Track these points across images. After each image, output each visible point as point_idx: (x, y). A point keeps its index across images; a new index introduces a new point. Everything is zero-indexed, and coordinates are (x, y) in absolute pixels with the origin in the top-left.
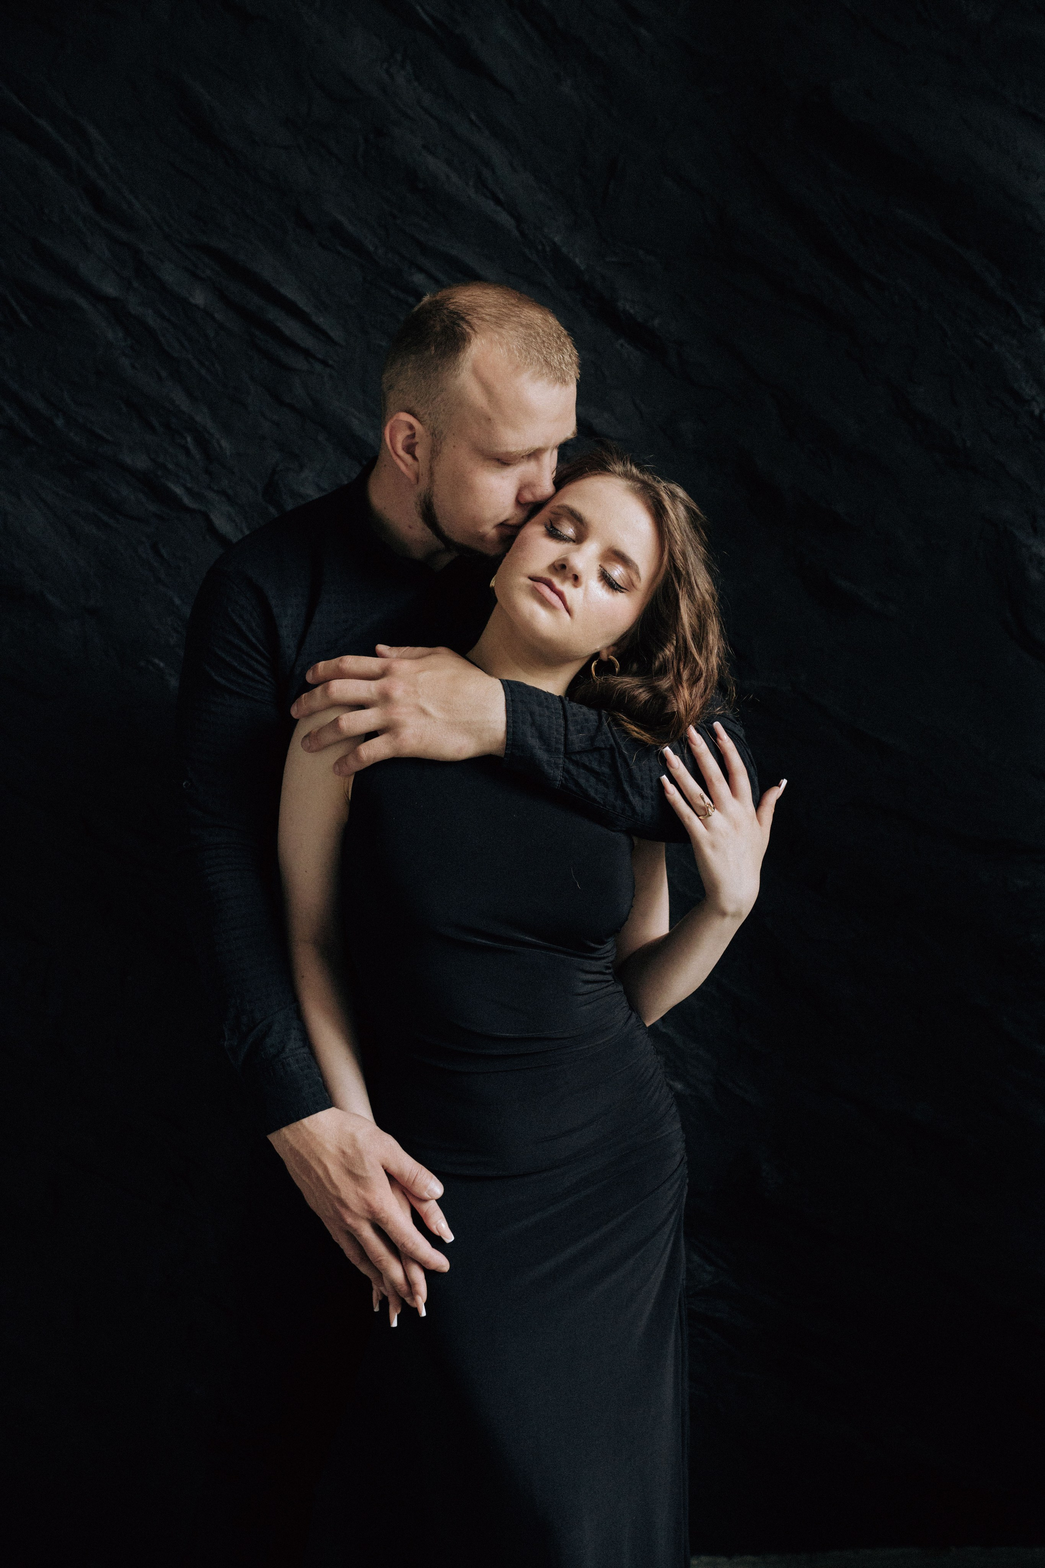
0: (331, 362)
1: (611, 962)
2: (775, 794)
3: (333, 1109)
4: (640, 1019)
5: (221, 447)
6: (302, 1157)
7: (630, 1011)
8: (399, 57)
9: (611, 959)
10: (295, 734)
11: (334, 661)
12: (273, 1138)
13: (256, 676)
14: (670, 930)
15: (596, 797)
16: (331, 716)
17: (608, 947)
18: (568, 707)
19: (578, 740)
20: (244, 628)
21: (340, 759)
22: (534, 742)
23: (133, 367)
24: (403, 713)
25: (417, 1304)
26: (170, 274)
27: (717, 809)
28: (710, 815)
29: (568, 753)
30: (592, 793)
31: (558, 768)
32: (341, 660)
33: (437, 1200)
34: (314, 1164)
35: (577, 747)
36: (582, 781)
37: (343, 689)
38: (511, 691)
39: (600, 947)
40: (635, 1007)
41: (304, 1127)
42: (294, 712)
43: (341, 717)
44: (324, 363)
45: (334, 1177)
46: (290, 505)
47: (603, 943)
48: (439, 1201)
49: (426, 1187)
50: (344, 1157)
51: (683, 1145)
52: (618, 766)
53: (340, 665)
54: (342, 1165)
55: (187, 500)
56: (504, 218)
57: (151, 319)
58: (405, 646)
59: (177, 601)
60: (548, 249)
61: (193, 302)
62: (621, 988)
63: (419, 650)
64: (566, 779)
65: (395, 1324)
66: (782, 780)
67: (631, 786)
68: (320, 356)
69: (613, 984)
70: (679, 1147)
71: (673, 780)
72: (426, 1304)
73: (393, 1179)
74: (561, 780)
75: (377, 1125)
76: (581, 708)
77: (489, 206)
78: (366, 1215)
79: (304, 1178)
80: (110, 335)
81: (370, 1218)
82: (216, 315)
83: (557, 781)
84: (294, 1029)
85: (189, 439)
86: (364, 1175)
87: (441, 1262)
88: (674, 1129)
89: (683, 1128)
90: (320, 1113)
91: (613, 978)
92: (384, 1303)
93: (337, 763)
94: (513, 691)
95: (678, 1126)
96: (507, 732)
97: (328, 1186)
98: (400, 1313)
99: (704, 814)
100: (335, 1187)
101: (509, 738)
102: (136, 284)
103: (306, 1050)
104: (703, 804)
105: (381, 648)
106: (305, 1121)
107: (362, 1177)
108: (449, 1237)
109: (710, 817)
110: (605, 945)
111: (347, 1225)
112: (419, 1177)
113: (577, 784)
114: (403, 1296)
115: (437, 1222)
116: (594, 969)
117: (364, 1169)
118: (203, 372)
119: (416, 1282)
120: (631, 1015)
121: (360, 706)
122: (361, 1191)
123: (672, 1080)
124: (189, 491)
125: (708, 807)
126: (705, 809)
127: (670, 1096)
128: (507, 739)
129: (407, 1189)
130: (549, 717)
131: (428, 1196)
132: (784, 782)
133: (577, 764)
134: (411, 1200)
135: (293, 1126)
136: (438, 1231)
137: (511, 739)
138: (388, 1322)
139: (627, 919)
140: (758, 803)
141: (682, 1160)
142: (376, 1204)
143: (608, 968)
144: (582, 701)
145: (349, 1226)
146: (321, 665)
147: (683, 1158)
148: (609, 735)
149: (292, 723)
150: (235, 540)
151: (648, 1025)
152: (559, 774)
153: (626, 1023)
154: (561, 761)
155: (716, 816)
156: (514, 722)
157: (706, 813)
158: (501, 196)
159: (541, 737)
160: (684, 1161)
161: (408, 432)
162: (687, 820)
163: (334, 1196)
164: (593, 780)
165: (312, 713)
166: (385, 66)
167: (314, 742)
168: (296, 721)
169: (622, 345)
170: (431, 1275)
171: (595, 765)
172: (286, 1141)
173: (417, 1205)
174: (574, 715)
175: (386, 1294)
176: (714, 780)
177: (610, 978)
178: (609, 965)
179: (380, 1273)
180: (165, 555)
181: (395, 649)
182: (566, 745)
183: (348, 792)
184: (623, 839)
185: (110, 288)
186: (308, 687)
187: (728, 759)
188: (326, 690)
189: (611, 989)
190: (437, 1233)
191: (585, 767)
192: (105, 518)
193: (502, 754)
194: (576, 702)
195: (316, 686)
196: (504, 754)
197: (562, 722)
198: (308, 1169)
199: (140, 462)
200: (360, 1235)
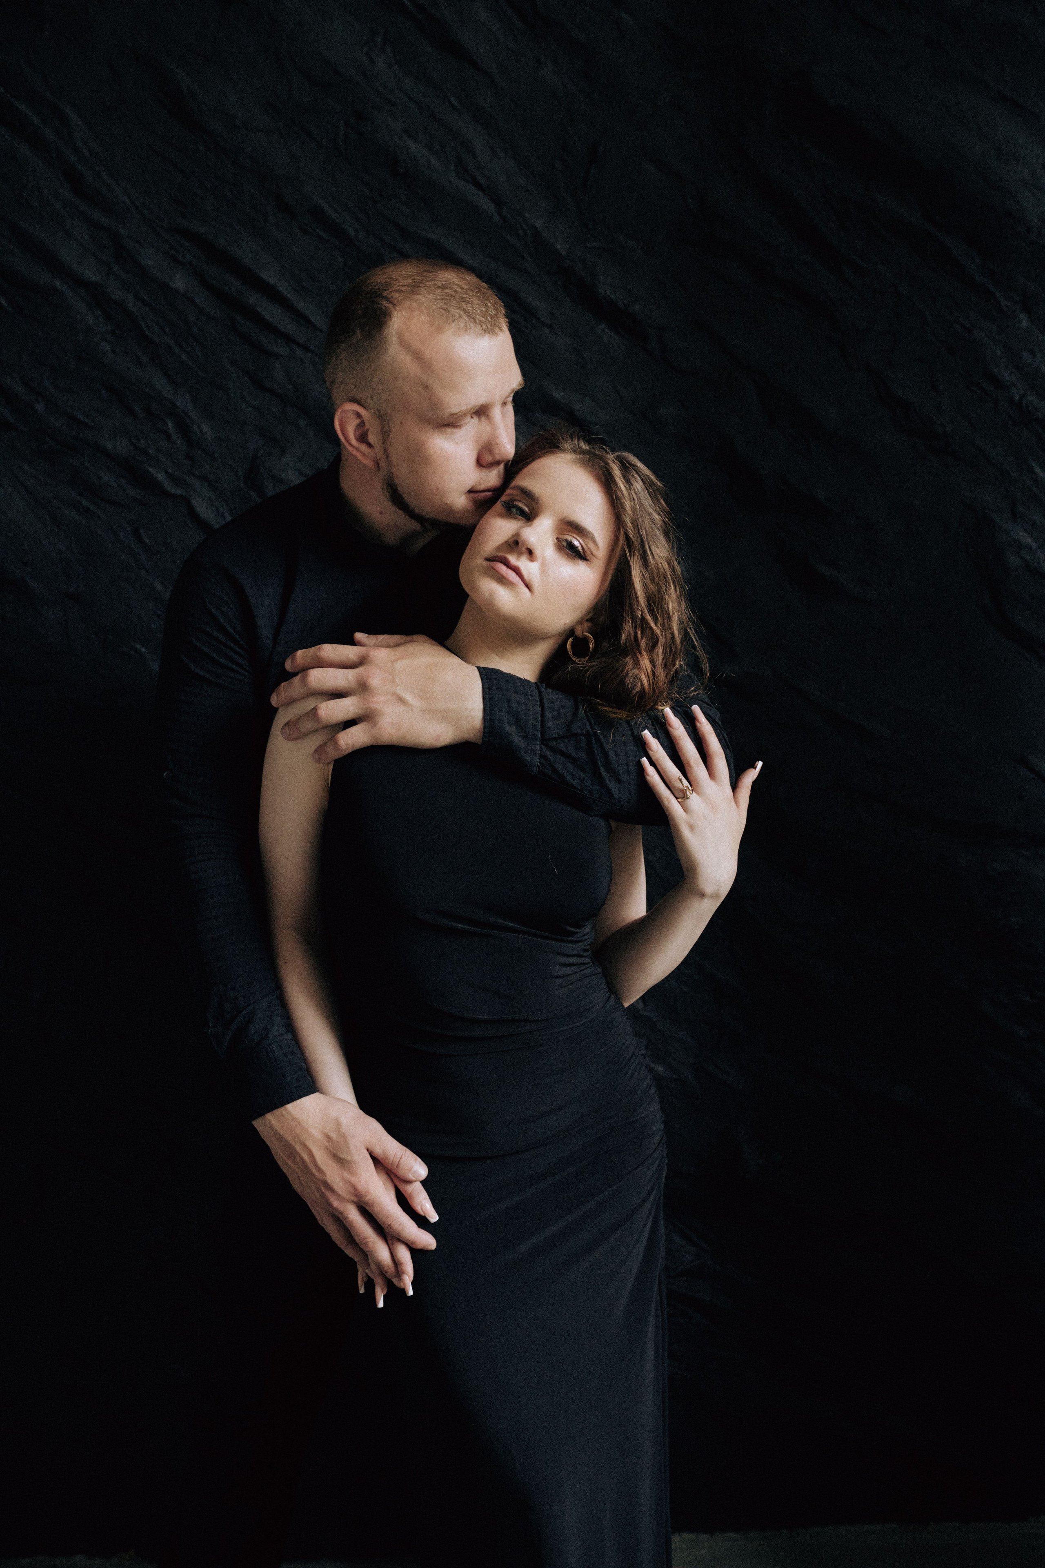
0: (312, 347)
1: (590, 945)
2: (751, 776)
3: (317, 1095)
4: (619, 1001)
5: (201, 432)
6: (287, 1142)
7: (609, 993)
8: (378, 40)
9: (589, 942)
10: (275, 722)
11: (312, 650)
12: (257, 1124)
13: (234, 666)
14: (647, 913)
15: (574, 783)
16: (309, 704)
17: (586, 930)
18: (544, 694)
19: (554, 726)
20: (221, 619)
21: (319, 747)
22: (511, 730)
23: (114, 351)
24: (381, 702)
25: (404, 1283)
26: (150, 258)
27: (695, 791)
28: (688, 798)
29: (545, 740)
30: (569, 778)
31: (535, 754)
32: (319, 649)
33: (422, 1182)
34: (298, 1148)
35: (554, 733)
36: (559, 767)
37: (320, 678)
38: (489, 679)
39: (578, 930)
40: (614, 989)
41: (288, 1113)
42: (274, 701)
43: (319, 705)
44: (306, 348)
45: (319, 1162)
46: (271, 490)
47: (580, 926)
48: (424, 1183)
49: (410, 1169)
50: (329, 1142)
51: (662, 1126)
52: (594, 751)
53: (318, 654)
54: (327, 1149)
55: (169, 486)
56: (485, 204)
57: (131, 304)
58: (383, 634)
59: (159, 586)
60: (529, 233)
61: (173, 286)
62: (599, 970)
63: (395, 639)
64: (543, 764)
65: (381, 1304)
66: (757, 762)
67: (608, 771)
68: (301, 341)
69: (591, 966)
70: (657, 1128)
71: (652, 763)
72: (412, 1283)
73: (377, 1161)
74: (538, 767)
75: (361, 1109)
76: (557, 694)
77: (471, 191)
78: (352, 1197)
79: (289, 1162)
80: (90, 321)
81: (355, 1200)
82: (197, 301)
83: (534, 767)
84: (277, 1015)
85: (170, 424)
86: (349, 1158)
87: (428, 1241)
88: (653, 1110)
89: (663, 1109)
90: (304, 1099)
91: (591, 960)
92: (370, 1285)
93: (316, 751)
94: (489, 677)
95: (656, 1106)
96: (484, 719)
97: (314, 1170)
98: (387, 1292)
99: (682, 796)
100: (320, 1170)
101: (487, 726)
102: (116, 269)
103: (290, 1036)
104: (681, 786)
105: (359, 636)
106: (290, 1107)
107: (348, 1161)
108: (434, 1217)
109: (688, 800)
110: (582, 929)
111: (333, 1208)
112: (403, 1159)
113: (554, 770)
114: (390, 1278)
115: (421, 1202)
116: (571, 952)
117: (350, 1153)
118: (184, 357)
119: (402, 1261)
120: (609, 997)
121: (339, 694)
122: (347, 1174)
123: (653, 1062)
124: (170, 476)
125: (686, 790)
126: (683, 792)
127: (649, 1077)
128: (484, 727)
129: (391, 1172)
130: (526, 704)
131: (413, 1178)
132: (760, 764)
133: (554, 750)
134: (395, 1182)
135: (277, 1112)
136: (423, 1211)
137: (488, 726)
138: (374, 1302)
139: (604, 903)
140: (735, 785)
141: (661, 1140)
142: (362, 1187)
143: (586, 950)
144: (558, 687)
145: (335, 1209)
146: (300, 653)
147: (662, 1137)
148: (586, 721)
149: (273, 712)
150: (216, 526)
151: (626, 1005)
152: (536, 760)
153: (604, 1006)
154: (538, 748)
155: (694, 799)
156: (491, 710)
157: (684, 795)
158: (482, 180)
159: (518, 722)
160: (663, 1141)
161: (358, 421)
162: (666, 803)
163: (320, 1180)
164: (569, 765)
165: (291, 702)
166: (365, 49)
167: (294, 730)
168: (275, 710)
169: (603, 331)
170: (417, 1253)
171: (573, 752)
172: (271, 1127)
173: (401, 1187)
174: (551, 701)
175: (372, 1276)
176: (692, 763)
177: (588, 960)
178: (588, 947)
179: (366, 1255)
180: (147, 541)
181: (372, 636)
182: (542, 732)
183: (328, 779)
184: (601, 823)
185: (89, 272)
186: (288, 676)
187: (706, 742)
188: (304, 679)
189: (588, 971)
190: (421, 1213)
191: (562, 754)
192: (85, 503)
193: (479, 741)
194: (551, 688)
195: (295, 674)
196: (481, 741)
197: (538, 709)
198: (292, 1153)
199: (122, 447)
200: (346, 1218)
